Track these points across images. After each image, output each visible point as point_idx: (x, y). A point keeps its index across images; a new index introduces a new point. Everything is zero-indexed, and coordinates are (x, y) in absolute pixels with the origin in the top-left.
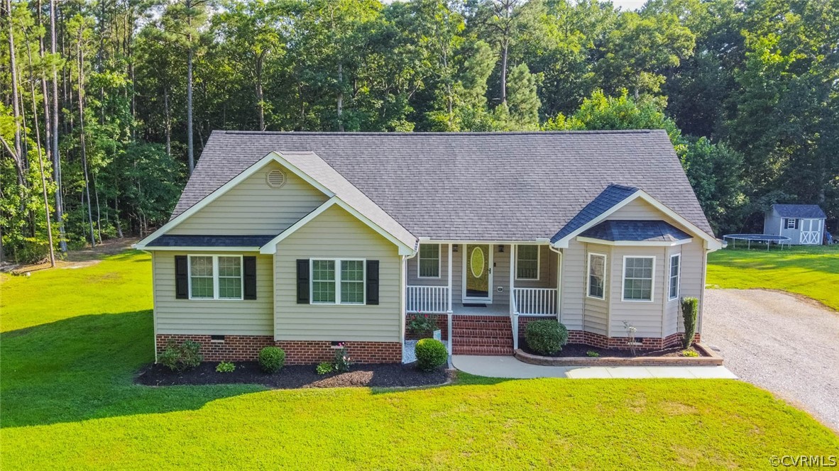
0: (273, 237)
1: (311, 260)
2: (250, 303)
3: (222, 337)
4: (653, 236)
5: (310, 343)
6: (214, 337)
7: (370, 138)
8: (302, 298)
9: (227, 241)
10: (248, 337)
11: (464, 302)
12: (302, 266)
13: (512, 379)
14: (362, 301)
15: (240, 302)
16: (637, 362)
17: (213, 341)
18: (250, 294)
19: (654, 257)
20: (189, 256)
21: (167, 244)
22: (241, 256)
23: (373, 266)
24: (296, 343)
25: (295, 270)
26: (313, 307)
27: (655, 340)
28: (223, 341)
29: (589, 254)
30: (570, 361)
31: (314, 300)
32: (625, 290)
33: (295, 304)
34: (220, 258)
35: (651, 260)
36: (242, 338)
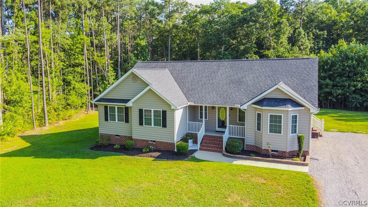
0: (130, 100)
1: (144, 109)
2: (127, 124)
3: (118, 136)
4: (281, 105)
5: (144, 140)
6: (117, 136)
7: (190, 63)
8: (141, 124)
9: (119, 101)
10: (127, 136)
11: (217, 130)
12: (141, 111)
13: (207, 161)
14: (161, 126)
15: (124, 123)
16: (269, 160)
17: (116, 137)
18: (127, 121)
19: (282, 115)
20: (108, 106)
21: (101, 102)
22: (124, 107)
23: (164, 113)
24: (139, 140)
25: (138, 113)
26: (144, 127)
27: (284, 152)
28: (119, 137)
29: (257, 112)
30: (240, 157)
31: (145, 125)
32: (270, 129)
33: (139, 125)
34: (118, 107)
35: (281, 116)
36: (125, 136)
